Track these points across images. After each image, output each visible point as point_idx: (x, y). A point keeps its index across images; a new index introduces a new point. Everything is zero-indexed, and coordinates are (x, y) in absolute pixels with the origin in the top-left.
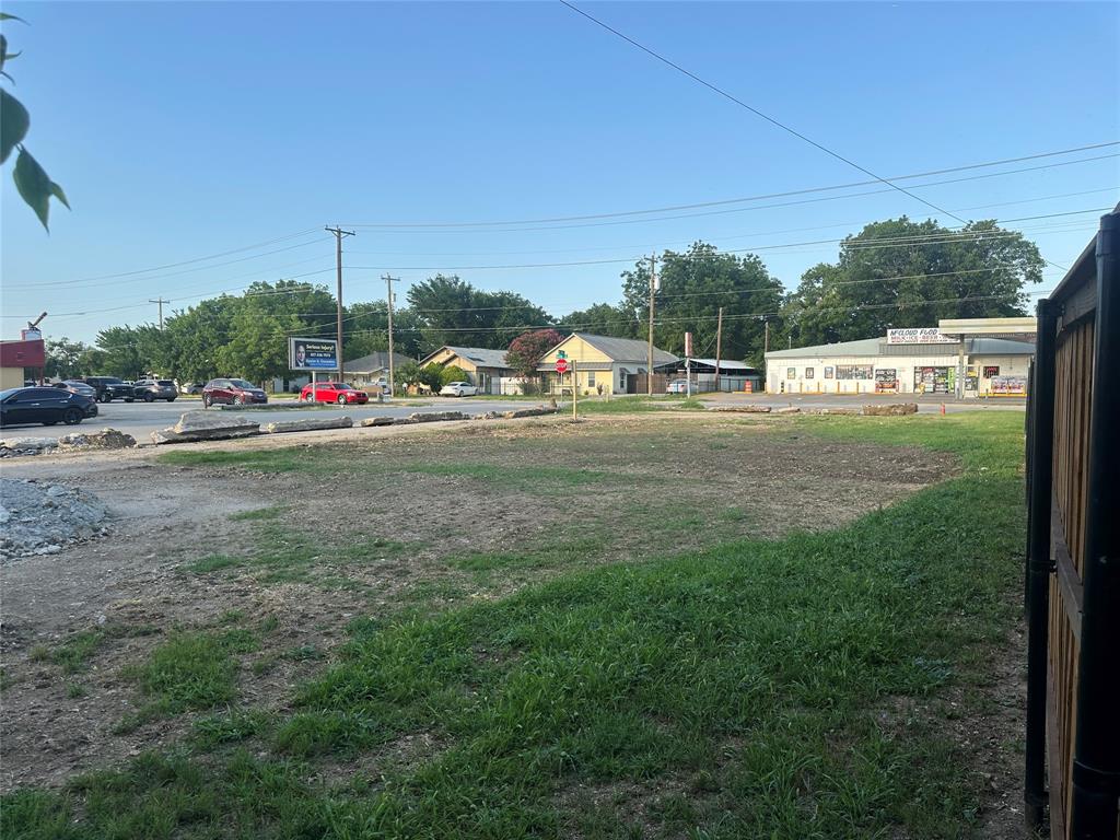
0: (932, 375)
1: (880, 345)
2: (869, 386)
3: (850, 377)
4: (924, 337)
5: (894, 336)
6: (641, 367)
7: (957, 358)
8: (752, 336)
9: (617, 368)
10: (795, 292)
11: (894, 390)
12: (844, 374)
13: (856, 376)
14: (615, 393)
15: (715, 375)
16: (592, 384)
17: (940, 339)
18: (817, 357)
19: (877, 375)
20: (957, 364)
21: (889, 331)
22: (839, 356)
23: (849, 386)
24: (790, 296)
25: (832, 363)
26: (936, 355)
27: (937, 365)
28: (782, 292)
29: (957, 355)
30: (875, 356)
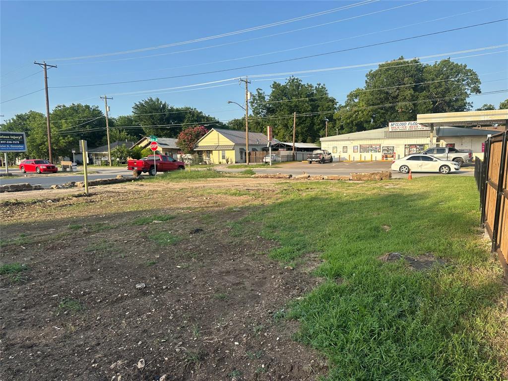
0: (415, 149)
1: (385, 132)
2: (378, 156)
3: (368, 151)
4: (410, 127)
5: (392, 126)
6: (254, 147)
7: (429, 138)
8: (320, 129)
9: (238, 148)
10: (344, 104)
11: (393, 159)
12: (364, 149)
13: (371, 151)
14: (236, 163)
15: (292, 152)
16: (223, 157)
17: (420, 127)
18: (349, 140)
19: (383, 150)
20: (429, 143)
21: (390, 124)
22: (362, 139)
23: (367, 156)
24: (341, 107)
25: (357, 143)
26: (417, 137)
27: (418, 143)
28: (336, 104)
29: (429, 137)
30: (382, 139)
